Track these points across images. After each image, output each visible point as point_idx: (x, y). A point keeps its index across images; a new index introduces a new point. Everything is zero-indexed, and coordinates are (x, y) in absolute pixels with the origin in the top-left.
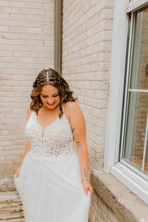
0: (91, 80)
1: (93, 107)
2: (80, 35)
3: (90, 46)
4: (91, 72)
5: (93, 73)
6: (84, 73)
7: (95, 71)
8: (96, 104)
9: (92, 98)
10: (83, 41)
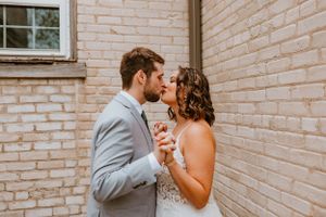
0: (292, 84)
1: (306, 133)
2: (250, 16)
3: (283, 26)
4: (290, 69)
5: (300, 71)
6: (268, 74)
7: (306, 67)
8: (318, 127)
9: (300, 116)
10: (260, 24)
